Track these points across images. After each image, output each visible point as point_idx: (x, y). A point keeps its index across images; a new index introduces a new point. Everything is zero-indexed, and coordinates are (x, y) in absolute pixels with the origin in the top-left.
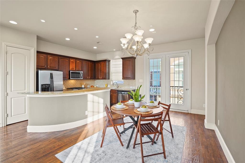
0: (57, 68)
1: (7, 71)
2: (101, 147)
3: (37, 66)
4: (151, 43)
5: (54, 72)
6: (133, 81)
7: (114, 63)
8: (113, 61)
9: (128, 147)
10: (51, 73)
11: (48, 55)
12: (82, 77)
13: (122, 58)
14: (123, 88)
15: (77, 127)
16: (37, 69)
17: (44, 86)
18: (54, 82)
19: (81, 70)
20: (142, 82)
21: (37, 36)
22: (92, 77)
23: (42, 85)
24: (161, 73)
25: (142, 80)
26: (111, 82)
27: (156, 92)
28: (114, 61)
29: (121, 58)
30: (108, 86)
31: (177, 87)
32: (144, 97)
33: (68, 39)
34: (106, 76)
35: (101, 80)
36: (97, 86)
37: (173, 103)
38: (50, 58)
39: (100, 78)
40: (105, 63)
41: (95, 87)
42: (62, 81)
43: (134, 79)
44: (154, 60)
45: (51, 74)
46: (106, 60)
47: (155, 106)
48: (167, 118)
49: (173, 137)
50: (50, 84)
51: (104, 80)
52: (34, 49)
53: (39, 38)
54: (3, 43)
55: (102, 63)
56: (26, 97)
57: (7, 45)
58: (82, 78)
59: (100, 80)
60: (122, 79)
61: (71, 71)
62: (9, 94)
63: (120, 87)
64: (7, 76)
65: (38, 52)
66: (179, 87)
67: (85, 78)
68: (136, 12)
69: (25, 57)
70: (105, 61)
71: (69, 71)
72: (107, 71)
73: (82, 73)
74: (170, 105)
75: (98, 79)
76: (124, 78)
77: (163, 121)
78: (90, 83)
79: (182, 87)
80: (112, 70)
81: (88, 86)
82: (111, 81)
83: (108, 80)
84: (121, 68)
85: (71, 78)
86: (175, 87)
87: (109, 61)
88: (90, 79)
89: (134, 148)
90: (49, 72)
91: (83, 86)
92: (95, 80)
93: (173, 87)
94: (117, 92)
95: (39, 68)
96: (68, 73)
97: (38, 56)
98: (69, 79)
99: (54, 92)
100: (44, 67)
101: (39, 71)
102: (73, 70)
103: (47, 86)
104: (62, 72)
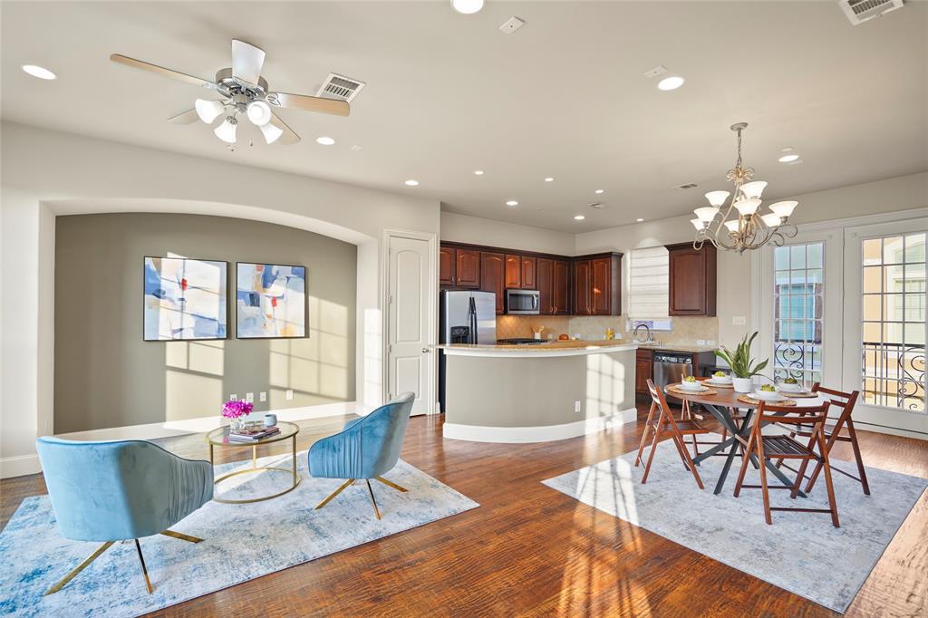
0: (476, 284)
1: (391, 294)
2: (644, 482)
4: (788, 215)
5: (477, 295)
6: (709, 321)
7: (637, 263)
8: (633, 255)
9: (717, 491)
10: (471, 298)
12: (537, 310)
13: (668, 247)
14: (669, 344)
15: (557, 441)
16: (440, 287)
17: (457, 332)
18: (478, 322)
19: (534, 287)
20: (744, 323)
21: (441, 203)
22: (563, 307)
23: (453, 329)
24: (825, 296)
25: (744, 318)
26: (625, 324)
27: (801, 361)
28: (636, 254)
29: (666, 246)
30: (614, 336)
31: (898, 345)
32: (763, 367)
33: (512, 203)
34: (609, 305)
35: (592, 318)
36: (578, 336)
37: (878, 403)
38: (461, 257)
39: (589, 310)
40: (607, 263)
41: (574, 339)
42: (492, 320)
43: (713, 314)
44: (793, 247)
45: (472, 301)
46: (611, 253)
47: (802, 394)
48: (844, 433)
49: (867, 491)
50: (470, 326)
51: (603, 318)
52: (435, 236)
53: (445, 208)
54: (386, 230)
55: (597, 265)
56: (421, 357)
57: (391, 234)
58: (538, 312)
59: (586, 318)
60: (670, 315)
61: (509, 292)
62: (393, 349)
63: (658, 340)
64: (390, 304)
65: (443, 244)
66: (906, 348)
67: (545, 312)
68: (739, 128)
69: (419, 258)
70: (607, 256)
71: (505, 291)
72: (614, 289)
73: (537, 296)
74: (856, 393)
75: (583, 313)
76: (675, 311)
77: (828, 437)
78: (554, 325)
79: (917, 346)
80: (631, 286)
81: (550, 337)
82: (625, 321)
83: (617, 318)
84: (666, 279)
85: (509, 312)
86: (887, 345)
87: (620, 256)
88: (558, 314)
89: (736, 495)
90: (468, 294)
91: (538, 336)
92: (568, 319)
93: (876, 344)
94: (650, 355)
95: (446, 284)
96: (502, 297)
97: (441, 255)
98: (505, 313)
99: (478, 345)
100: (449, 283)
101: (447, 293)
102: (514, 286)
103: (463, 332)
104: (494, 295)
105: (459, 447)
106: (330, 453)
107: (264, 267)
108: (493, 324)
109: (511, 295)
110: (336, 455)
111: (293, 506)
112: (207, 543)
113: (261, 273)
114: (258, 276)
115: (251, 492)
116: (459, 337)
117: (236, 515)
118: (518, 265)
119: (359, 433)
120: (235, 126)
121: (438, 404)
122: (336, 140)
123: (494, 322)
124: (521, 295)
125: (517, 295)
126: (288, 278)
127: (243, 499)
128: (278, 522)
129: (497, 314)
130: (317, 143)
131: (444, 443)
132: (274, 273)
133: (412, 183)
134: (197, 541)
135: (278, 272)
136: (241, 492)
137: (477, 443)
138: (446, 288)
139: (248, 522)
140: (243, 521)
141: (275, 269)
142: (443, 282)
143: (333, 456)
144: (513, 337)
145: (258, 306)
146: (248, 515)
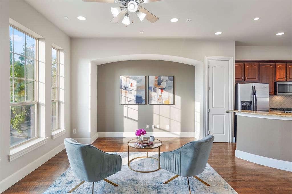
1: (210, 86)
3: (235, 79)
5: (256, 85)
10: (253, 87)
11: (245, 64)
16: (235, 82)
17: (245, 104)
18: (257, 99)
21: (236, 41)
23: (242, 102)
33: (280, 34)
38: (247, 67)
42: (267, 97)
50: (252, 101)
52: (232, 58)
53: (239, 44)
54: (207, 57)
56: (225, 115)
57: (209, 59)
61: (278, 83)
62: (211, 111)
64: (209, 91)
65: (237, 61)
69: (224, 69)
71: (275, 83)
85: (278, 94)
90: (251, 85)
96: (273, 85)
97: (235, 66)
98: (275, 94)
99: (257, 112)
100: (240, 80)
101: (239, 85)
102: (281, 80)
103: (248, 104)
104: (268, 85)
105: (244, 165)
106: (167, 159)
107: (158, 77)
108: (267, 100)
109: (279, 84)
110: (170, 161)
111: (155, 179)
112: (119, 188)
113: (157, 80)
114: (156, 81)
115: (143, 167)
116: (246, 106)
117: (133, 177)
118: (284, 68)
119: (180, 153)
120: (129, 17)
121: (234, 138)
122: (178, 19)
123: (268, 99)
124: (286, 85)
125: (284, 85)
126: (167, 81)
127: (138, 170)
128: (146, 186)
129: (269, 95)
130: (171, 22)
131: (236, 160)
132: (162, 79)
133: (218, 33)
134: (116, 186)
135: (163, 79)
136: (139, 166)
137: (255, 164)
138: (238, 82)
139: (136, 182)
140: (134, 181)
141: (162, 78)
142: (237, 80)
143: (169, 161)
144: (281, 107)
145: (156, 92)
146: (137, 178)
